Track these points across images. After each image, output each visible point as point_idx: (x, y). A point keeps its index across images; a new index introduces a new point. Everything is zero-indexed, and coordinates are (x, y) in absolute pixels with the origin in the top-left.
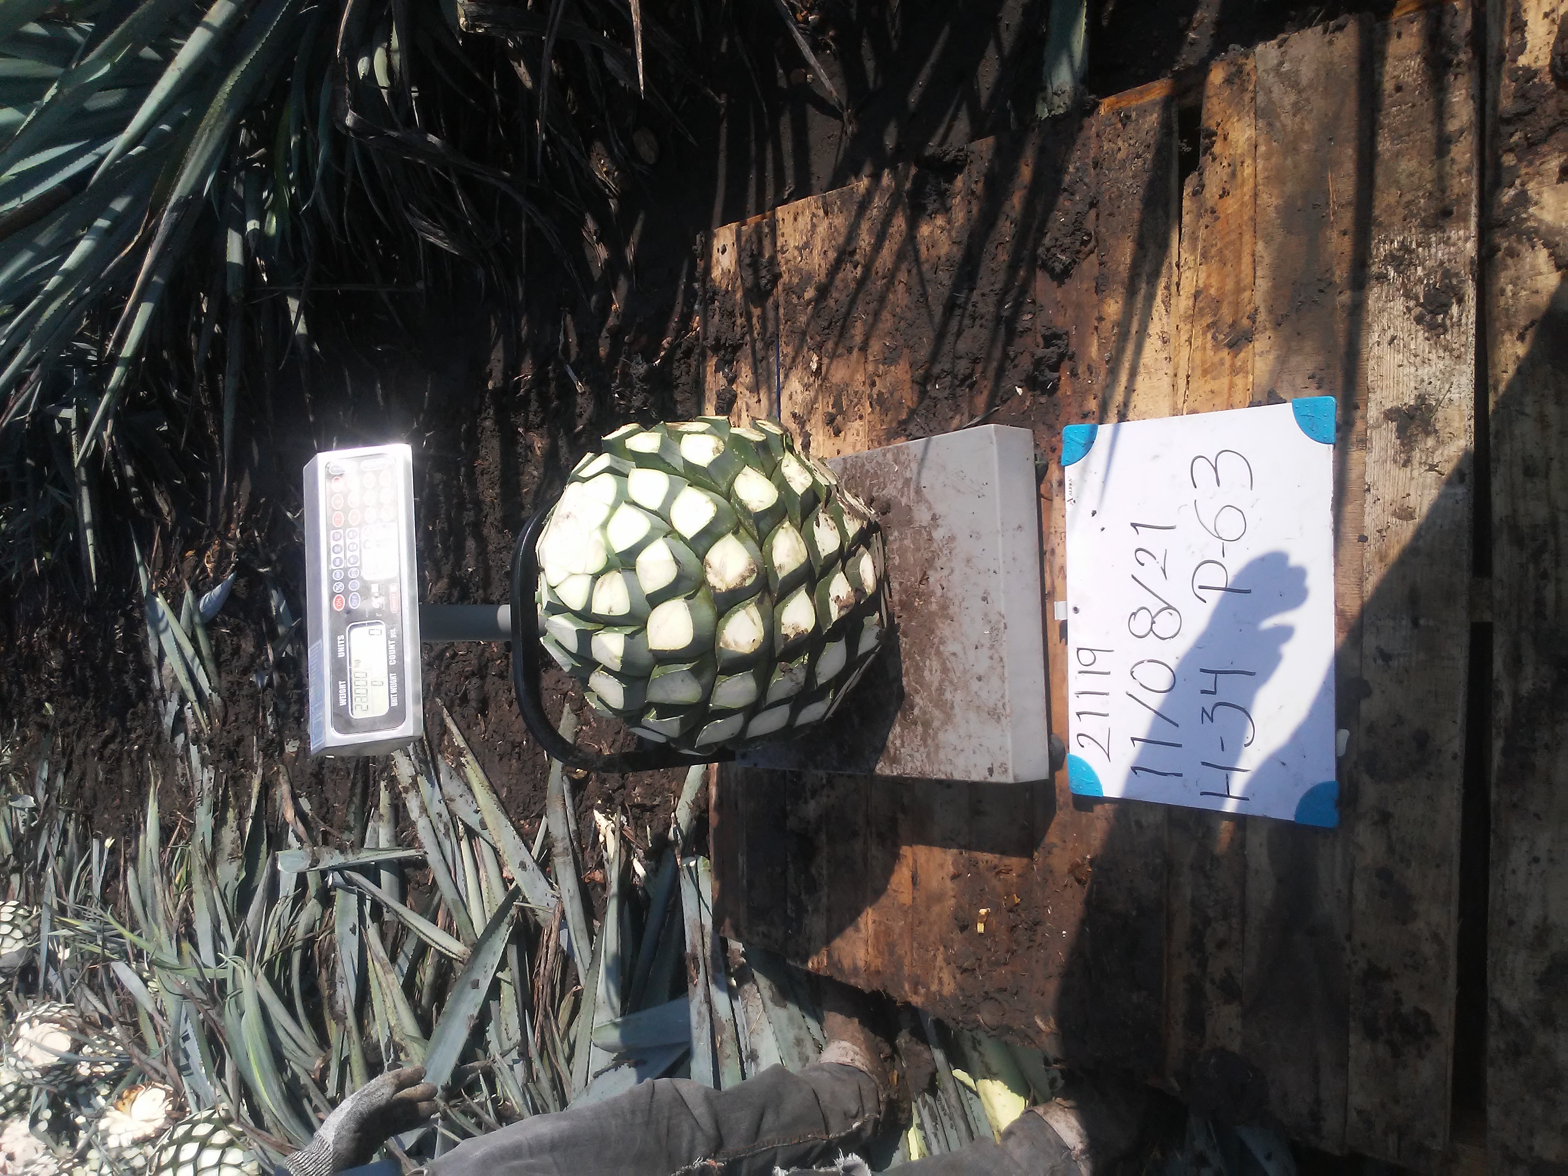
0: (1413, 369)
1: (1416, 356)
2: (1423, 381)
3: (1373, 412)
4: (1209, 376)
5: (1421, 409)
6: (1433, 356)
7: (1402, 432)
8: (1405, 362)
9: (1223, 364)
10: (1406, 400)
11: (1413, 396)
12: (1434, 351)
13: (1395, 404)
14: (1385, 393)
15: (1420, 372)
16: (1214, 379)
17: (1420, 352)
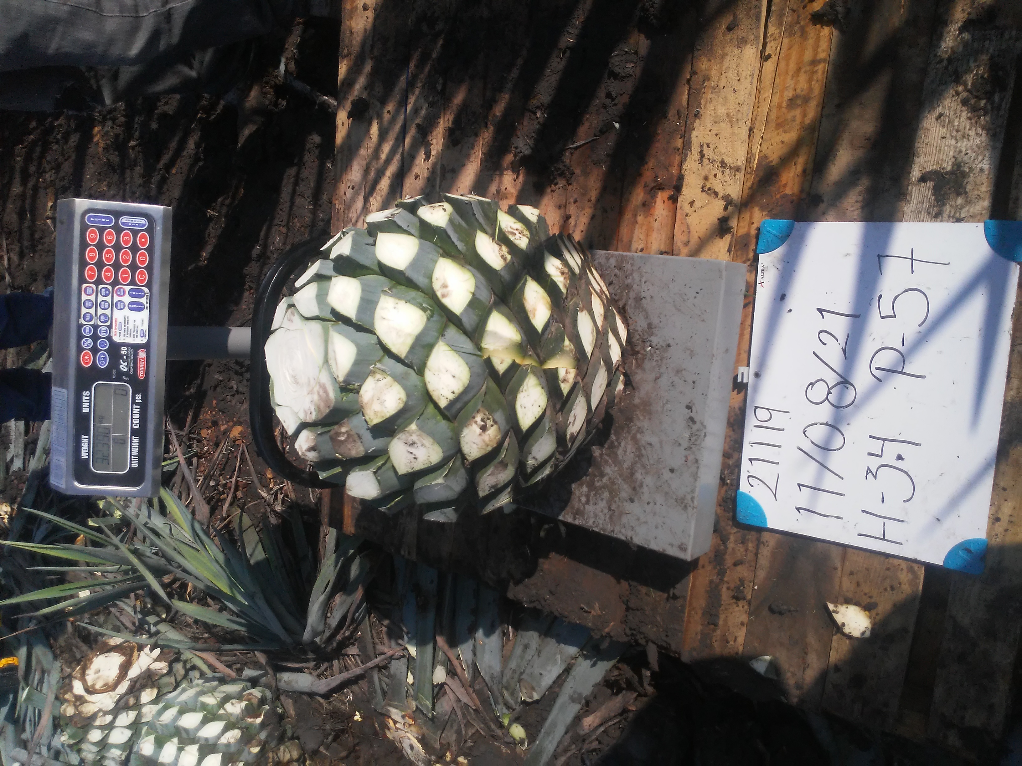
0: (953, 142)
1: (958, 131)
2: (960, 152)
3: (916, 173)
4: (781, 130)
5: (956, 174)
6: (972, 133)
7: (937, 190)
8: (948, 135)
9: (794, 120)
10: (945, 165)
11: (950, 163)
12: (974, 129)
13: (934, 167)
14: (927, 158)
15: (959, 145)
16: (785, 132)
17: (961, 128)
